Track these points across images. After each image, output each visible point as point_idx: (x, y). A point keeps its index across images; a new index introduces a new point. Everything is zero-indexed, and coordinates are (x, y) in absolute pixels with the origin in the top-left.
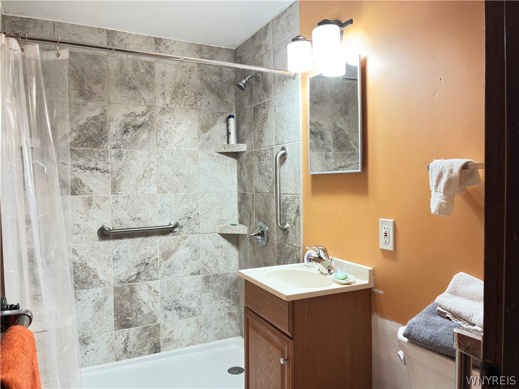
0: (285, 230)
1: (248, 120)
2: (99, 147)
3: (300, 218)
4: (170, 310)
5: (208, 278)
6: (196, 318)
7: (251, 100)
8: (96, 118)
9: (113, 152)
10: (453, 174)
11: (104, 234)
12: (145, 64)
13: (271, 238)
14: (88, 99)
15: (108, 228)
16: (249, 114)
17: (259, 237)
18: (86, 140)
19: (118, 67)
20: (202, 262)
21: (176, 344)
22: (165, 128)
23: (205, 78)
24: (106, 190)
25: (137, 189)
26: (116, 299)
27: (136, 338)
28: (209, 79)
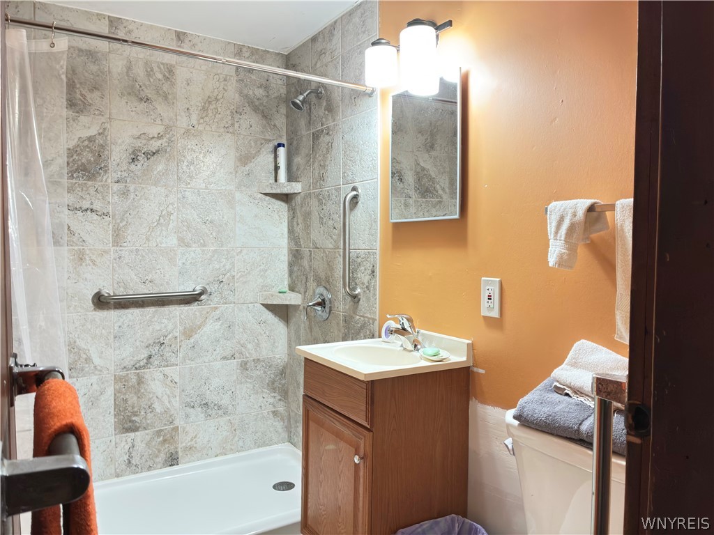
0: (355, 297)
1: (304, 151)
2: (95, 180)
3: (376, 281)
4: (193, 407)
5: (246, 364)
6: (228, 418)
7: (309, 123)
8: (91, 139)
9: (116, 187)
10: (577, 218)
11: (101, 301)
12: (162, 67)
13: (335, 309)
14: (80, 111)
15: (108, 293)
16: (306, 143)
17: (319, 308)
18: (76, 170)
19: (125, 70)
20: (239, 343)
21: (200, 454)
22: (189, 158)
23: (245, 92)
24: (105, 241)
25: (149, 241)
26: (117, 392)
27: (144, 445)
28: (251, 92)
